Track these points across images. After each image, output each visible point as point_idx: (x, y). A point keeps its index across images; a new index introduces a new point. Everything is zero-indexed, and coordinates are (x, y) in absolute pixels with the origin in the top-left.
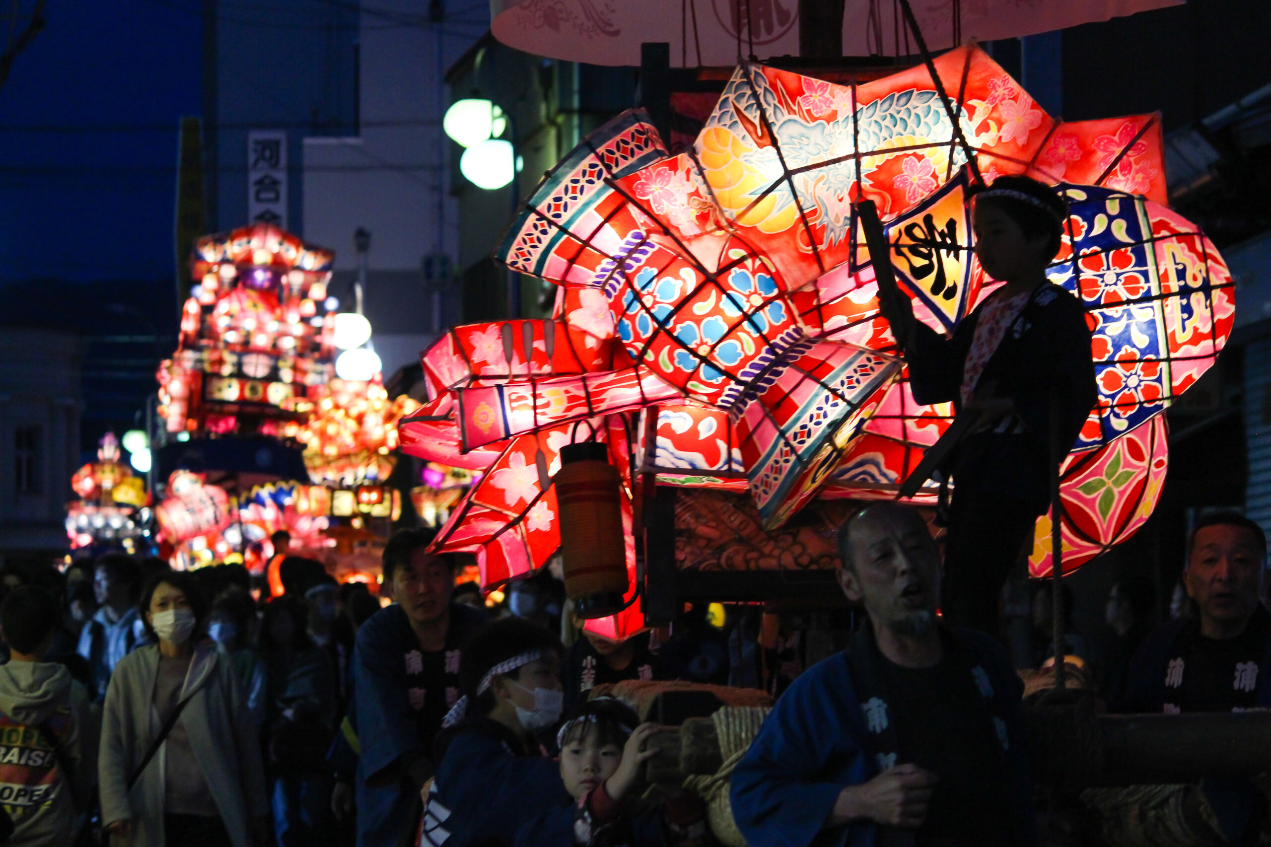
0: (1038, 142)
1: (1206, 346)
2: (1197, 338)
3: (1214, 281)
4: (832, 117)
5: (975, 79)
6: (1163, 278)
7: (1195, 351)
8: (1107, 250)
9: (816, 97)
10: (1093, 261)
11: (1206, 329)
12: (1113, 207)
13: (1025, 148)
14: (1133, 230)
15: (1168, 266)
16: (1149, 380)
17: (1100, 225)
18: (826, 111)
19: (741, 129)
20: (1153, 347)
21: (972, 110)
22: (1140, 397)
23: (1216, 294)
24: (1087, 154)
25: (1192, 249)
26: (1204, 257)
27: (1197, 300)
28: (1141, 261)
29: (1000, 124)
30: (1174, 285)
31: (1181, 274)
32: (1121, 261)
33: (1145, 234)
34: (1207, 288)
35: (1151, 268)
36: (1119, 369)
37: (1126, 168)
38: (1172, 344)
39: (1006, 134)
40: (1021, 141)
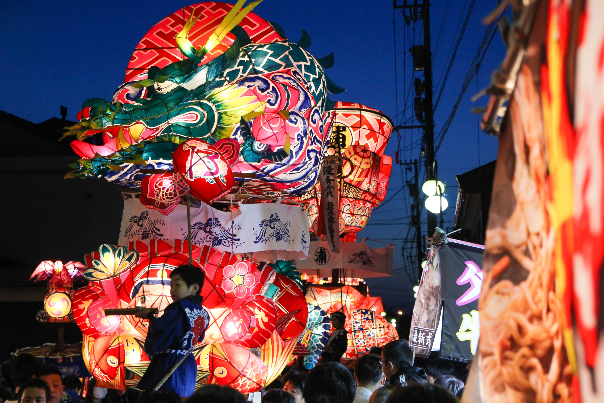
0: (362, 301)
1: (383, 337)
2: (382, 335)
3: (385, 326)
4: (327, 296)
5: (350, 291)
6: (376, 325)
7: (382, 337)
8: (367, 320)
9: (324, 293)
10: (365, 322)
11: (384, 334)
12: (369, 313)
13: (360, 301)
14: (372, 317)
15: (377, 323)
16: (374, 342)
17: (366, 316)
18: (326, 295)
19: (311, 298)
20: (374, 337)
21: (349, 295)
22: (372, 345)
23: (385, 328)
24: (369, 303)
25: (382, 320)
26: (384, 322)
27: (382, 329)
28: (373, 322)
29: (354, 298)
30: (378, 326)
31: (379, 325)
32: (369, 322)
33: (374, 318)
34: (384, 327)
35: (374, 323)
36: (368, 340)
37: (375, 305)
38: (377, 336)
39: (356, 299)
40: (359, 300)
